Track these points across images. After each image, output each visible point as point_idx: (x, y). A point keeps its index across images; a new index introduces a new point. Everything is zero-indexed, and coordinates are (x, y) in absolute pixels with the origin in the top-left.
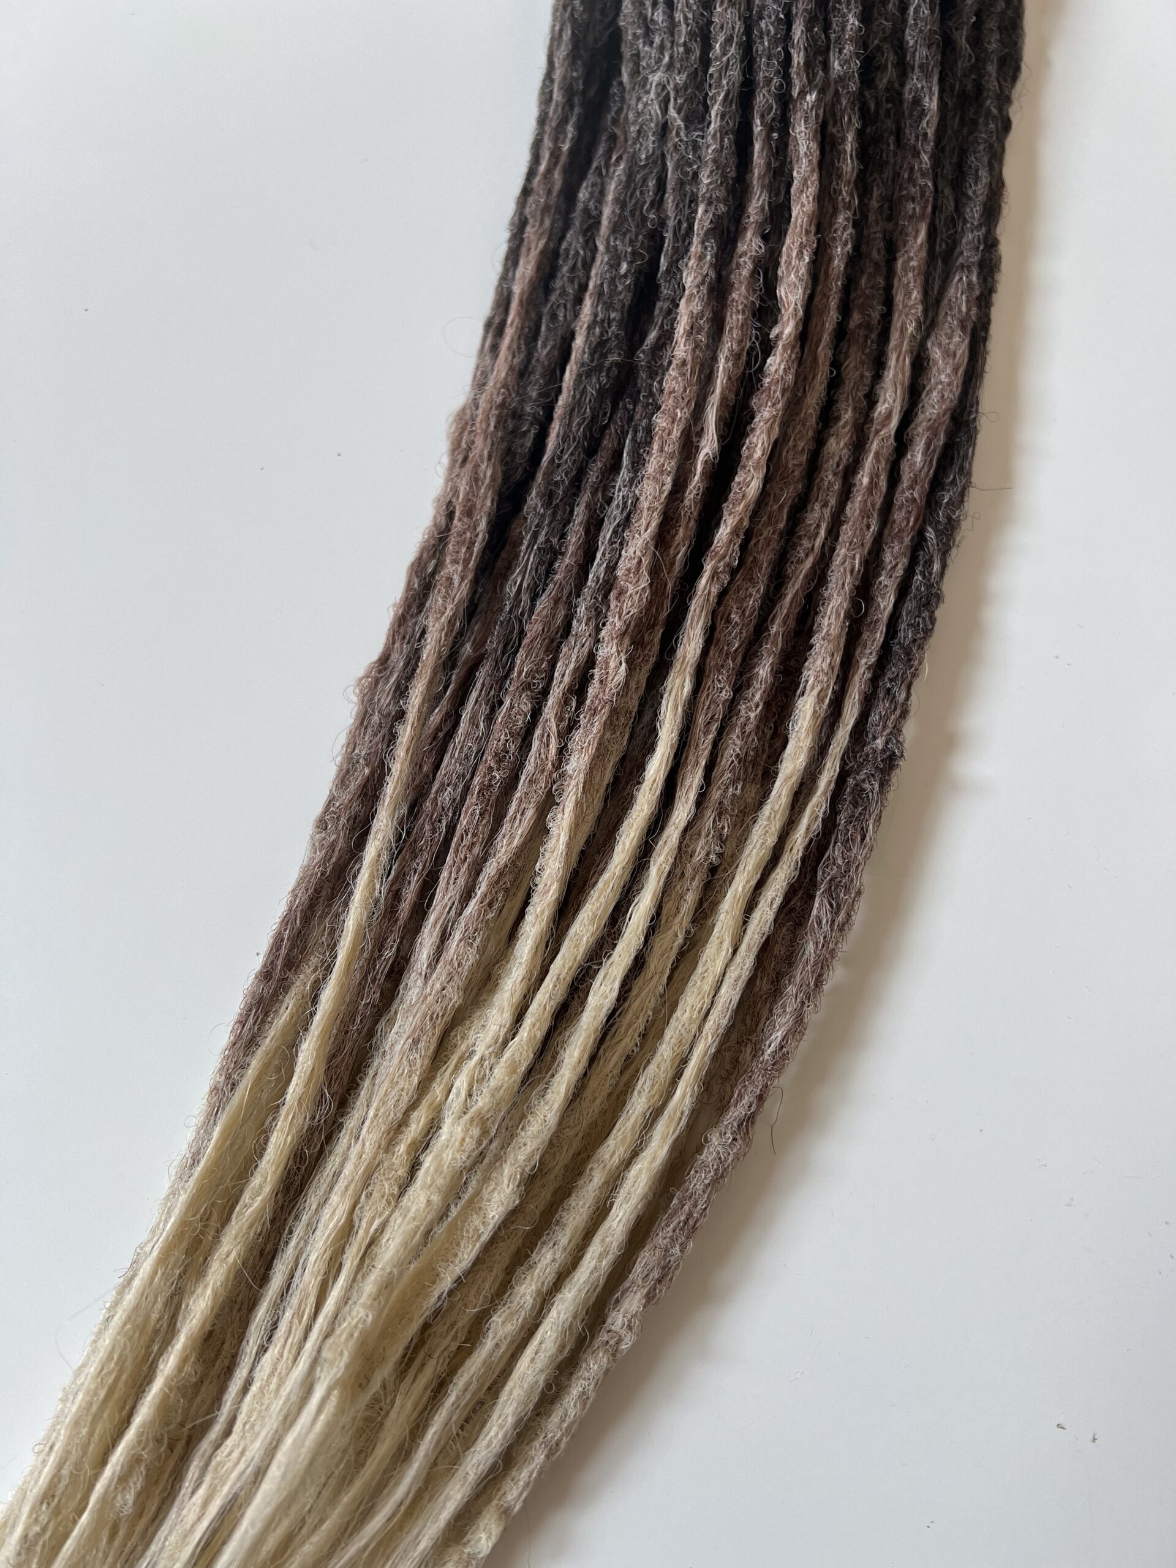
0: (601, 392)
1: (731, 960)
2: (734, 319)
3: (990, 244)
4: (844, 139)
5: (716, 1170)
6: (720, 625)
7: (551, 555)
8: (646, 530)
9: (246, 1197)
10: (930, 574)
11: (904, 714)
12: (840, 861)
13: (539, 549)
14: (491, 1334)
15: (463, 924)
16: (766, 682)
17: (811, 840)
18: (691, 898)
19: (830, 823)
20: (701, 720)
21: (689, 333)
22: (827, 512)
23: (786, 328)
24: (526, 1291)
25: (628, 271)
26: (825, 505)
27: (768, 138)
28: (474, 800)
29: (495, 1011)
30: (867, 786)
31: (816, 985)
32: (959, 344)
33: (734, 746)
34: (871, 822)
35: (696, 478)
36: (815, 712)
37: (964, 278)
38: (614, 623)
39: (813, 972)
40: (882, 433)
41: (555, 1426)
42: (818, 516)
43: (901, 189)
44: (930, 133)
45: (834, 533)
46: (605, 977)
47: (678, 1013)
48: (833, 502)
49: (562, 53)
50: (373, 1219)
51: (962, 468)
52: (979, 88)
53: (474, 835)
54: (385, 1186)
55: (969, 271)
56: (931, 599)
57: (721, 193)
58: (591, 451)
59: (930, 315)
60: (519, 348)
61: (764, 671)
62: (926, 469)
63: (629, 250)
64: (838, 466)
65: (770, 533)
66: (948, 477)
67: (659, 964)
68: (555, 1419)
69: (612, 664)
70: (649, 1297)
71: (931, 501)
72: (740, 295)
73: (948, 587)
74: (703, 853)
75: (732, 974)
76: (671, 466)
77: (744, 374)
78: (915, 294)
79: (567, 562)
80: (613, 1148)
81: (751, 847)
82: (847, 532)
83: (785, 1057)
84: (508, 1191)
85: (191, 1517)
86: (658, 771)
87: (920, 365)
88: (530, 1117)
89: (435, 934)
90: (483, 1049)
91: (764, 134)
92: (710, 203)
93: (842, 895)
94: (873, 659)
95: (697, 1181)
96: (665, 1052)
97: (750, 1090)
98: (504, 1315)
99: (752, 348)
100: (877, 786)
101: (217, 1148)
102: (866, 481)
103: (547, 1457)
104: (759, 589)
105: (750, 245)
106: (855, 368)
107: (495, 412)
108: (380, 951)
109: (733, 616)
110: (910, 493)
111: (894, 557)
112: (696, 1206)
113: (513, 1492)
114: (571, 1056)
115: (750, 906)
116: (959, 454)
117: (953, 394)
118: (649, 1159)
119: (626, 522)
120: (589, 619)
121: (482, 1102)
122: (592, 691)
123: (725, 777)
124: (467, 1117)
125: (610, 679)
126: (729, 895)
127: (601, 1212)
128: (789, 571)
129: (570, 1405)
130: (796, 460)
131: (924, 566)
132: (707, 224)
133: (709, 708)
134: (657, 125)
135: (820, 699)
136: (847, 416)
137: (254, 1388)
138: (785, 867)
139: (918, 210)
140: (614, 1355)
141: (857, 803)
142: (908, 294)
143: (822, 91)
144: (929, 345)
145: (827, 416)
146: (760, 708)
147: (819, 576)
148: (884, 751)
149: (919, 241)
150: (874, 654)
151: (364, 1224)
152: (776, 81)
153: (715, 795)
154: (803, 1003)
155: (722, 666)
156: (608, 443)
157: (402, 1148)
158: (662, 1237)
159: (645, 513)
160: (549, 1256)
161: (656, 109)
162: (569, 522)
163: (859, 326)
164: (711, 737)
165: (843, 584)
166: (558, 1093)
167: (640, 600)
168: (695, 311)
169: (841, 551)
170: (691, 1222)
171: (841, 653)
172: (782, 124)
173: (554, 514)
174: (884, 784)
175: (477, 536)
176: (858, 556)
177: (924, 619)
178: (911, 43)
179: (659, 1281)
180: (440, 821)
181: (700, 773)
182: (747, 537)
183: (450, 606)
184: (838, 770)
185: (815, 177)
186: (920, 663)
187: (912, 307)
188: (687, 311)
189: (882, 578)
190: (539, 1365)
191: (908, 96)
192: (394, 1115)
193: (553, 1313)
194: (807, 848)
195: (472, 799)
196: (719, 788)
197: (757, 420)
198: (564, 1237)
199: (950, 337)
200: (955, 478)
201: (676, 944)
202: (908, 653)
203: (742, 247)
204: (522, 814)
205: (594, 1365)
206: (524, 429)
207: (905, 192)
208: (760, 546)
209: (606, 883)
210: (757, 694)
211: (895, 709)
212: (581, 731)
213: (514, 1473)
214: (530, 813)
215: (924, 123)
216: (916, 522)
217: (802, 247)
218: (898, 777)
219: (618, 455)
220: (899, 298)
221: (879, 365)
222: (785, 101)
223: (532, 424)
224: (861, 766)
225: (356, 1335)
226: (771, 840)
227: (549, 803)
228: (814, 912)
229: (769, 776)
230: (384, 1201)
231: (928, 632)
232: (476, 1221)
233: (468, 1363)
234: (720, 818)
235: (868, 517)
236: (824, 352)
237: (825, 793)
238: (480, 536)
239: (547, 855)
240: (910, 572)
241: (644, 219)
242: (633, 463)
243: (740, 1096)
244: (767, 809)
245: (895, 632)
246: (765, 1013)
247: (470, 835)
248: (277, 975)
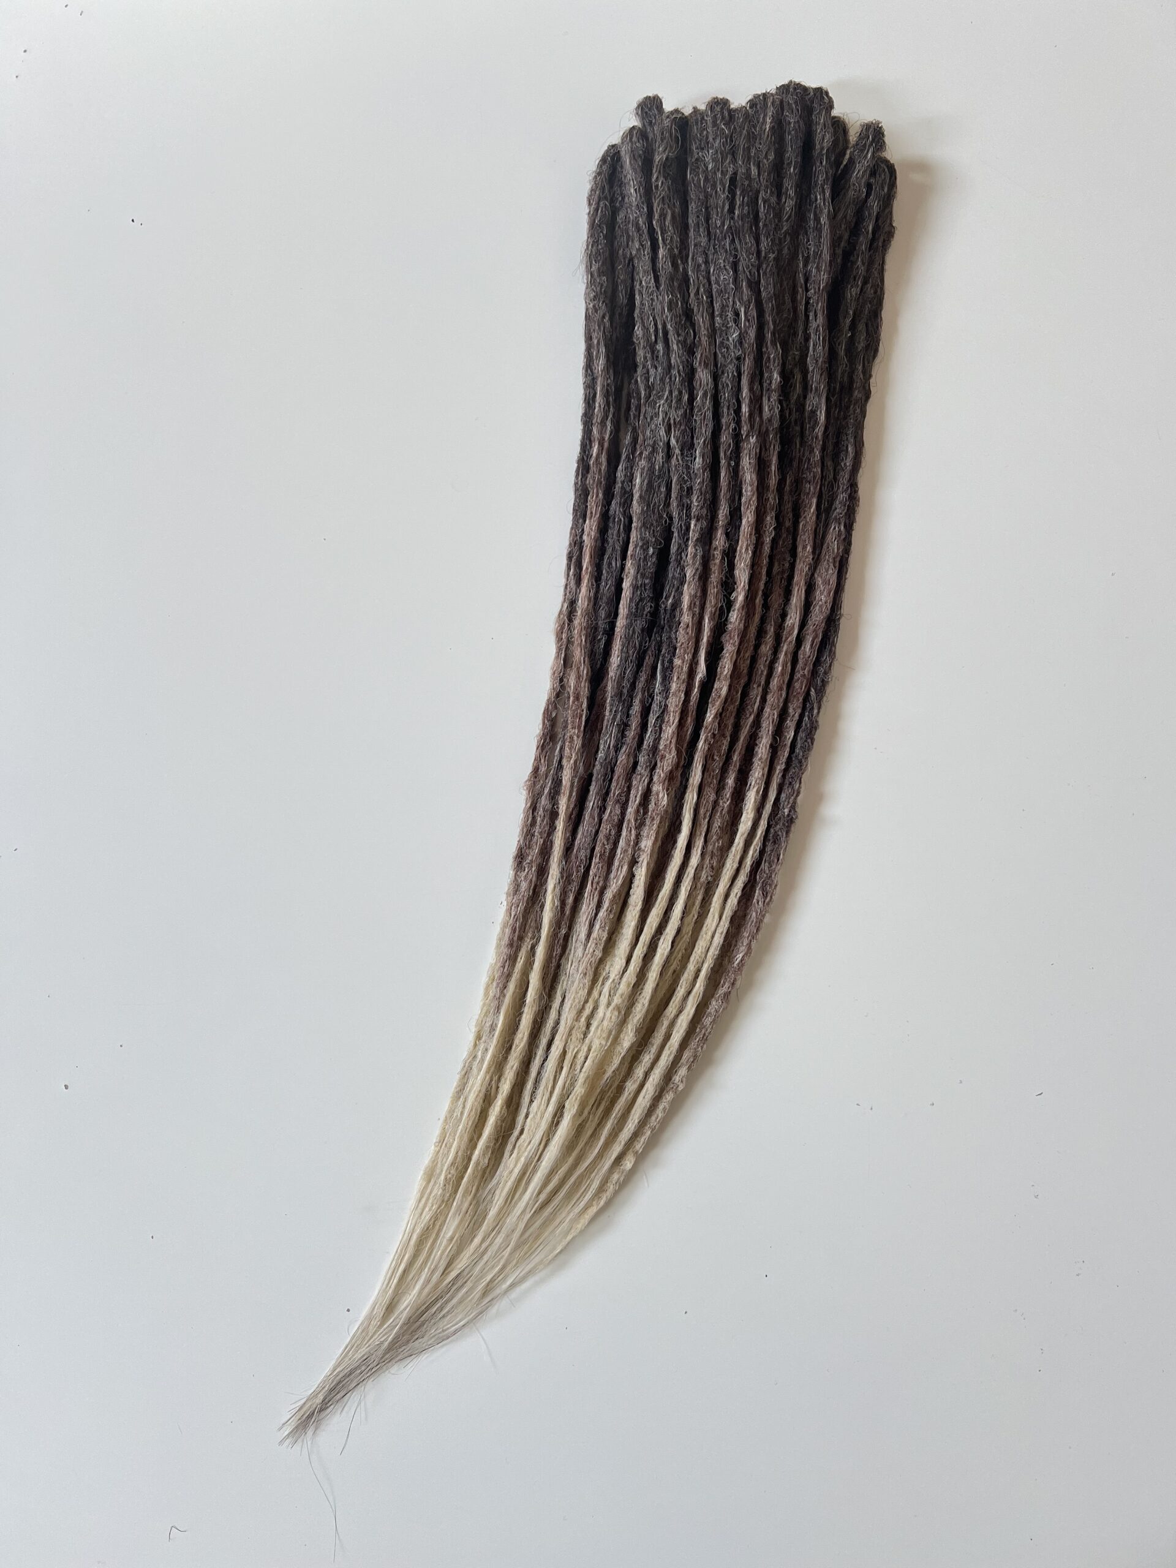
1: (718, 924)
2: (713, 590)
3: (853, 486)
4: (770, 461)
5: (715, 1016)
6: (710, 762)
7: (624, 727)
8: (673, 724)
9: (516, 1041)
10: (812, 716)
11: (798, 793)
12: (767, 872)
13: (617, 724)
14: (627, 1089)
15: (599, 921)
16: (732, 787)
17: (754, 861)
18: (700, 898)
19: (762, 852)
20: (702, 811)
21: (690, 608)
22: (760, 689)
23: (739, 597)
24: (639, 1072)
25: (653, 553)
26: (759, 686)
27: (729, 464)
28: (597, 860)
29: (617, 959)
30: (780, 833)
31: (757, 931)
32: (832, 574)
33: (717, 823)
34: (782, 852)
35: (696, 690)
36: (755, 799)
37: (837, 528)
38: (660, 774)
39: (755, 926)
40: (789, 639)
41: (653, 1121)
42: (756, 693)
43: (802, 474)
44: (820, 434)
45: (764, 700)
46: (664, 940)
47: (696, 949)
48: (763, 682)
49: (600, 364)
50: (574, 1049)
51: (831, 651)
52: (851, 381)
53: (599, 877)
54: (577, 1034)
55: (840, 524)
56: (814, 727)
57: (704, 511)
58: (639, 665)
59: (817, 552)
60: (592, 585)
61: (730, 781)
62: (811, 657)
63: (654, 540)
64: (766, 661)
65: (733, 708)
66: (823, 657)
67: (688, 929)
68: (653, 1118)
69: (661, 795)
70: (689, 1068)
71: (814, 673)
72: (715, 578)
73: (821, 720)
74: (705, 877)
75: (719, 930)
76: (683, 687)
77: (717, 622)
78: (809, 548)
79: (631, 734)
80: (671, 1010)
81: (726, 869)
82: (770, 699)
83: (743, 965)
84: (631, 1035)
86: (683, 842)
87: (810, 588)
88: (636, 1004)
89: (587, 925)
90: (614, 976)
91: (726, 464)
92: (698, 520)
93: (768, 888)
94: (783, 767)
95: (707, 1021)
96: (691, 967)
97: (728, 979)
98: (631, 1082)
99: (722, 606)
100: (784, 834)
101: (504, 1023)
102: (780, 669)
103: (651, 1132)
104: (728, 739)
105: (720, 541)
106: (776, 599)
107: (584, 632)
108: (559, 929)
109: (715, 757)
110: (803, 670)
111: (794, 710)
112: (707, 1030)
113: (639, 1146)
114: (652, 976)
115: (727, 896)
116: (829, 641)
117: (826, 611)
118: (686, 1014)
119: (661, 718)
120: (647, 767)
121: (617, 1000)
122: (651, 806)
123: (714, 838)
124: (611, 1008)
125: (660, 803)
126: (716, 893)
127: (668, 1037)
128: (742, 723)
129: (659, 1113)
130: (744, 667)
131: (809, 713)
132: (697, 535)
133: (705, 805)
134: (664, 444)
135: (758, 792)
136: (771, 630)
137: (530, 1116)
138: (742, 877)
139: (812, 489)
140: (676, 1092)
141: (775, 842)
142: (805, 547)
143: (759, 434)
144: (816, 575)
145: (761, 633)
146: (729, 801)
147: (757, 724)
148: (788, 815)
149: (812, 510)
150: (784, 764)
151: (571, 1050)
152: (733, 425)
153: (710, 848)
154: (751, 941)
155: (711, 783)
156: (648, 660)
157: (583, 1019)
158: (693, 1044)
159: (672, 714)
160: (648, 1057)
161: (662, 432)
162: (631, 706)
163: (778, 574)
164: (707, 820)
165: (769, 731)
166: (648, 992)
167: (672, 761)
168: (692, 593)
169: (767, 710)
170: (705, 1037)
171: (767, 767)
172: (736, 455)
173: (623, 704)
174: (788, 833)
175: (583, 711)
176: (776, 713)
177: (808, 743)
178: (811, 369)
179: (692, 1062)
180: (580, 867)
181: (702, 839)
182: (720, 716)
183: (573, 755)
184: (766, 826)
185: (755, 498)
186: (807, 765)
187: (807, 557)
188: (688, 592)
189: (788, 722)
190: (646, 1100)
191: (808, 408)
192: (579, 1006)
193: (651, 1079)
194: (752, 866)
195: (595, 860)
196: (711, 844)
197: (724, 652)
198: (654, 1050)
199: (827, 571)
200: (826, 658)
201: (694, 920)
202: (800, 762)
203: (716, 543)
204: (622, 867)
205: (669, 1097)
206: (599, 637)
207: (805, 476)
208: (728, 715)
209: (662, 898)
210: (728, 793)
211: (794, 793)
212: (647, 827)
213: (638, 1139)
214: (625, 868)
215: (817, 430)
216: (805, 687)
217: (747, 546)
218: (794, 828)
219: (654, 669)
220: (800, 549)
221: (788, 593)
222: (737, 437)
223: (603, 634)
224: (777, 824)
225: (578, 1098)
226: (736, 865)
227: (634, 862)
228: (756, 897)
229: (734, 833)
230: (578, 1041)
231: (809, 749)
232: (619, 1048)
233: (618, 1102)
234: (712, 858)
235: (781, 691)
236: (759, 600)
237: (760, 838)
238: (585, 711)
239: (635, 888)
240: (802, 716)
242: (663, 680)
243: (724, 983)
244: (733, 849)
245: (794, 749)
246: (734, 942)
247: (597, 878)
248: (515, 944)
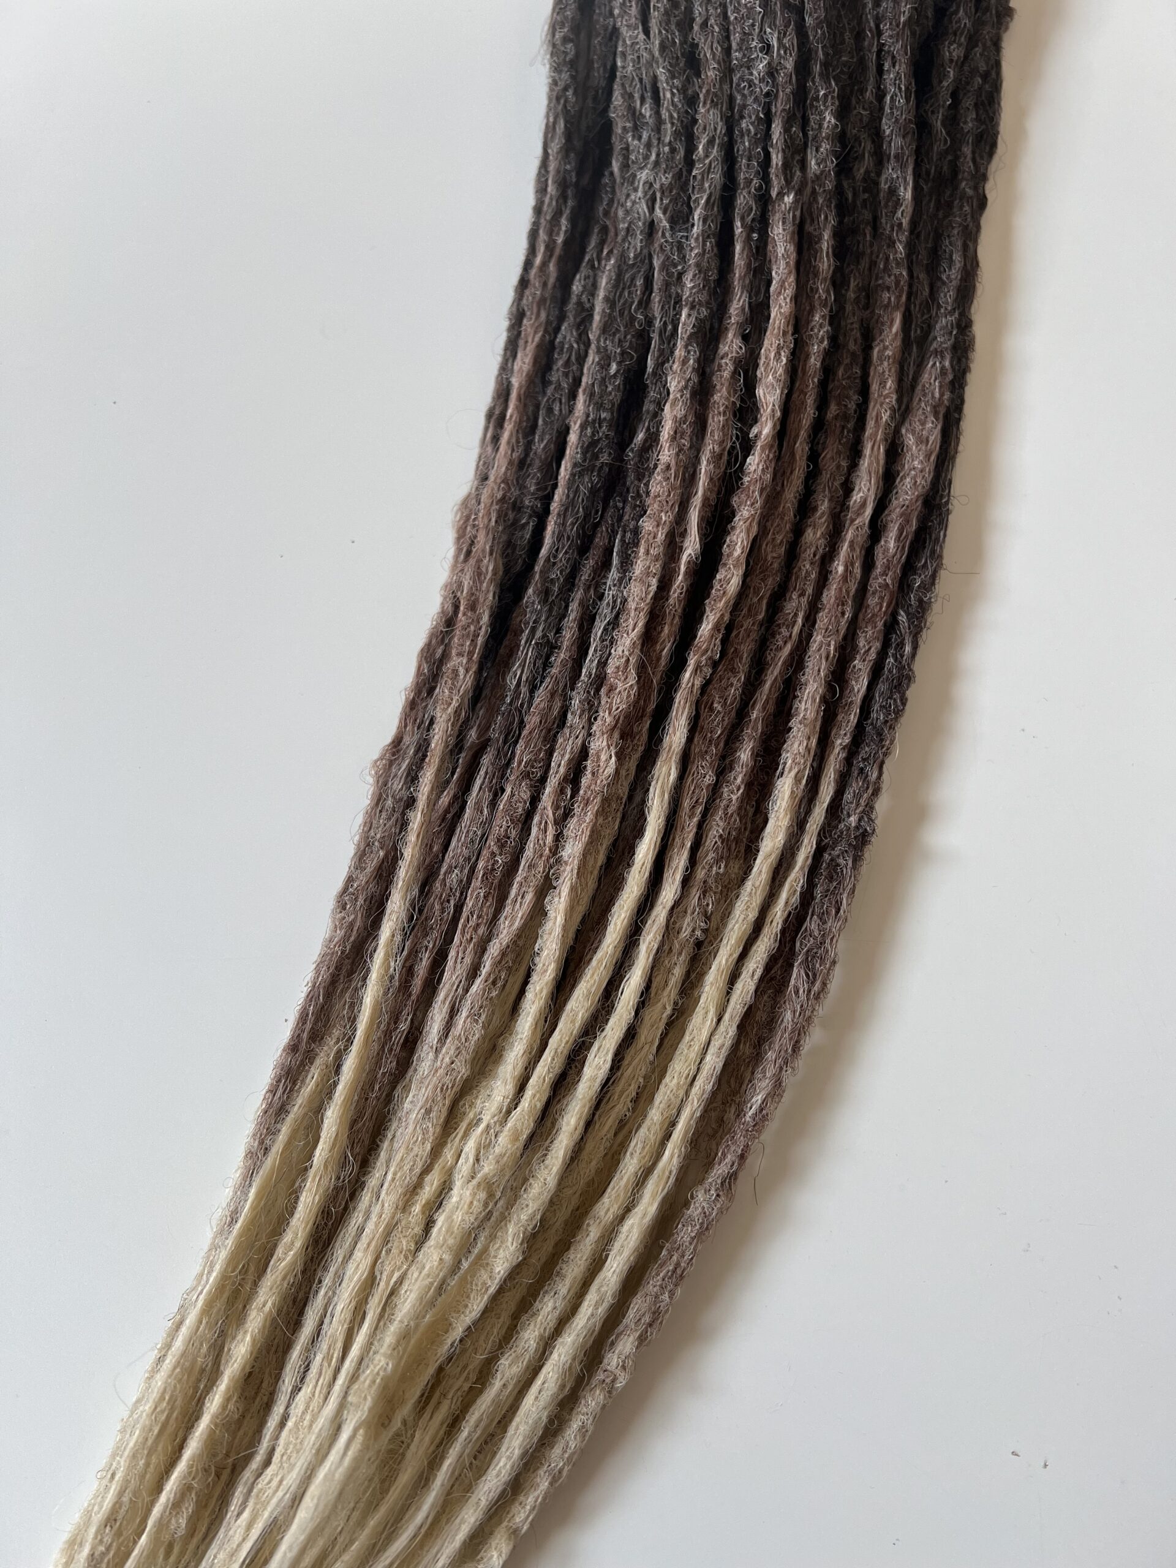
0: (593, 491)
1: (715, 1029)
2: (716, 421)
3: (964, 326)
4: (820, 238)
5: (702, 1224)
6: (704, 714)
7: (549, 648)
8: (633, 630)
9: (280, 1251)
10: (902, 656)
11: (876, 792)
12: (816, 933)
13: (536, 644)
14: (499, 1375)
15: (469, 1002)
16: (747, 766)
17: (790, 913)
18: (678, 972)
19: (807, 897)
20: (686, 803)
21: (673, 438)
22: (804, 601)
23: (764, 429)
24: (530, 1336)
25: (618, 371)
26: (802, 595)
27: (749, 238)
28: (478, 883)
29: (499, 1083)
30: (841, 861)
31: (794, 1051)
32: (932, 430)
33: (717, 828)
34: (845, 896)
35: (680, 578)
36: (792, 792)
37: (938, 364)
38: (605, 718)
39: (791, 1039)
40: (857, 522)
41: (557, 1456)
42: (795, 605)
43: (876, 280)
44: (905, 222)
45: (810, 620)
46: (599, 1049)
47: (667, 1079)
48: (810, 591)
49: (555, 147)
50: (393, 1272)
51: (933, 552)
52: (955, 171)
53: (479, 917)
54: (403, 1242)
55: (943, 357)
56: (903, 680)
57: (703, 297)
58: (583, 549)
59: (905, 400)
60: (518, 442)
61: (745, 755)
62: (898, 556)
63: (618, 351)
64: (815, 555)
65: (750, 625)
66: (920, 561)
67: (649, 1034)
68: (557, 1451)
69: (603, 757)
70: (642, 1339)
71: (904, 585)
72: (721, 397)
73: (919, 667)
74: (689, 930)
75: (716, 1043)
76: (655, 569)
77: (725, 473)
78: (889, 384)
79: (561, 656)
80: (608, 1206)
81: (734, 922)
82: (823, 619)
83: (765, 1118)
84: (512, 1249)
85: (237, 1538)
86: (647, 854)
87: (894, 451)
88: (531, 1180)
89: (444, 1010)
90: (489, 1117)
91: (744, 234)
92: (692, 308)
93: (818, 966)
94: (847, 740)
95: (685, 1233)
96: (655, 1115)
97: (732, 1149)
98: (511, 1358)
99: (733, 448)
100: (850, 863)
101: (253, 1208)
102: (841, 569)
103: (551, 1484)
104: (740, 678)
105: (731, 346)
106: (832, 459)
107: (495, 507)
108: (395, 1023)
109: (715, 705)
110: (883, 579)
111: (868, 642)
112: (683, 1256)
113: (522, 1514)
114: (568, 1124)
115: (733, 978)
116: (930, 538)
117: (924, 481)
118: (640, 1215)
119: (614, 623)
120: (583, 711)
121: (488, 1167)
122: (585, 781)
123: (709, 858)
124: (475, 1182)
125: (601, 771)
126: (713, 967)
127: (597, 1263)
128: (769, 658)
129: (571, 1437)
130: (774, 554)
131: (896, 649)
132: (690, 329)
133: (693, 792)
134: (644, 224)
135: (797, 780)
136: (824, 507)
137: (290, 1424)
138: (766, 940)
139: (892, 299)
140: (610, 1392)
141: (832, 877)
142: (883, 384)
143: (799, 192)
144: (903, 431)
145: (805, 508)
146: (741, 791)
147: (797, 662)
148: (857, 828)
149: (894, 330)
150: (848, 735)
151: (384, 1277)
152: (756, 182)
153: (700, 874)
154: (781, 1069)
155: (706, 752)
156: (600, 540)
157: (417, 1209)
158: (652, 1285)
159: (632, 614)
160: (550, 1304)
161: (643, 207)
162: (563, 616)
163: (836, 417)
164: (696, 820)
165: (819, 671)
166: (557, 1158)
167: (629, 696)
168: (679, 416)
169: (818, 638)
170: (679, 1272)
171: (817, 736)
172: (762, 224)
173: (550, 610)
174: (857, 859)
175: (480, 628)
176: (833, 643)
177: (895, 700)
178: (888, 132)
179: (650, 1325)
180: (448, 901)
181: (685, 855)
182: (728, 631)
183: (456, 698)
184: (814, 846)
185: (792, 279)
186: (892, 742)
187: (886, 397)
188: (671, 414)
189: (856, 662)
190: (542, 1403)
191: (884, 186)
192: (411, 1179)
193: (555, 1356)
194: (786, 921)
195: (476, 883)
196: (704, 868)
197: (737, 519)
198: (564, 1287)
199: (923, 424)
200: (926, 562)
201: (665, 1015)
202: (880, 734)
203: (723, 349)
204: (523, 897)
205: (592, 1402)
206: (524, 521)
207: (880, 282)
208: (741, 636)
209: (600, 961)
210: (738, 777)
211: (868, 788)
212: (575, 819)
213: (521, 1498)
214: (529, 897)
215: (899, 214)
216: (888, 607)
217: (779, 348)
218: (870, 853)
219: (609, 551)
220: (874, 387)
221: (855, 453)
222: (764, 201)
223: (530, 517)
224: (836, 843)
225: (378, 1381)
226: (753, 915)
227: (546, 887)
228: (792, 982)
229: (750, 852)
230: (402, 1256)
231: (899, 713)
232: (484, 1275)
233: (479, 1402)
234: (704, 895)
235: (843, 605)
236: (801, 447)
237: (802, 868)
238: (483, 629)
239: (545, 937)
240: (882, 655)
241: (633, 319)
242: (622, 563)
243: (724, 1155)
244: (749, 885)
245: (869, 713)
246: (748, 1075)
247: (475, 917)
248: (303, 1046)
